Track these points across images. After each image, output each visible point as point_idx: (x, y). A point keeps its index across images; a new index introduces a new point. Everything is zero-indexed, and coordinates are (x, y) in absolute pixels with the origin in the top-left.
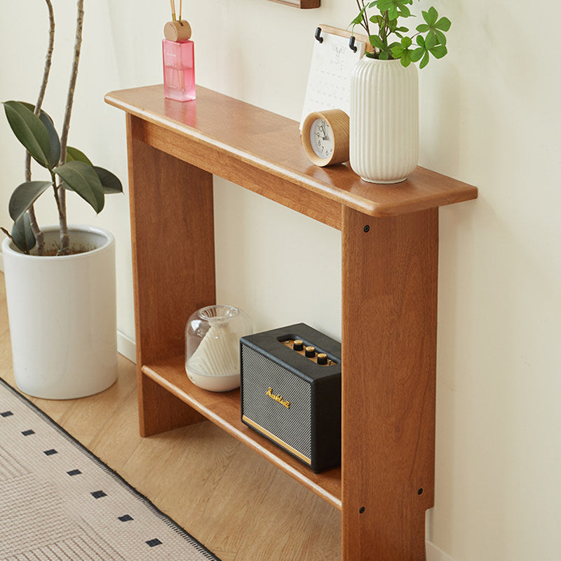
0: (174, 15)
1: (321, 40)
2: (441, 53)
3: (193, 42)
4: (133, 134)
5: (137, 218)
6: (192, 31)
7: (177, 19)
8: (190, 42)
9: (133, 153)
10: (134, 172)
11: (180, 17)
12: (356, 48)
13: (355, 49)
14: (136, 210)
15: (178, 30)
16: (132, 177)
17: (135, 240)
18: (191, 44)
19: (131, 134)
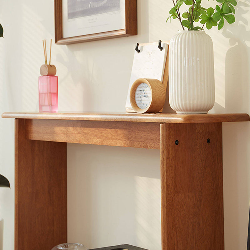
0: (46, 61)
1: (139, 51)
2: (232, 20)
3: (57, 77)
4: (18, 133)
5: (19, 188)
6: (57, 70)
7: (48, 64)
8: (56, 76)
9: (18, 145)
10: (19, 158)
11: (50, 63)
12: (162, 48)
14: (19, 183)
15: (49, 68)
16: (17, 161)
18: (56, 78)
19: (17, 133)
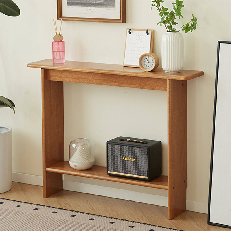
1: (130, 33)
11: (60, 33)
13: (148, 34)
17: (44, 118)
